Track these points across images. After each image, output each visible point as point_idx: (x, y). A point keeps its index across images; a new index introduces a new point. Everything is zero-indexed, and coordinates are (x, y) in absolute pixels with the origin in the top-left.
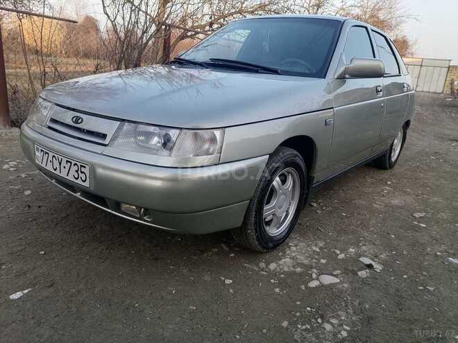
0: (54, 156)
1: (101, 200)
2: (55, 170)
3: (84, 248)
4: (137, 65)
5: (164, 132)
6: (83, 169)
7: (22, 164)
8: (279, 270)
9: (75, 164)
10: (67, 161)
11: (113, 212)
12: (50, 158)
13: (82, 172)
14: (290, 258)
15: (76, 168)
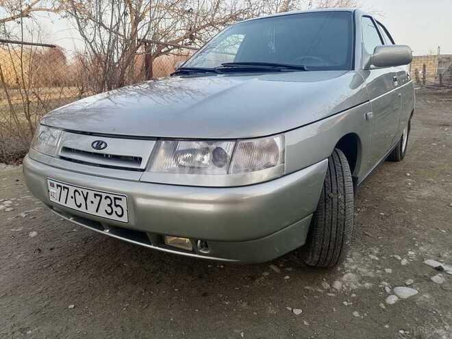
0: (76, 191)
1: (141, 235)
2: (79, 206)
3: (119, 293)
4: (121, 85)
5: (214, 146)
6: (118, 202)
7: (19, 202)
8: (345, 288)
9: (106, 197)
10: (95, 195)
11: (157, 248)
12: (71, 193)
13: (117, 206)
14: (352, 272)
15: (108, 201)
